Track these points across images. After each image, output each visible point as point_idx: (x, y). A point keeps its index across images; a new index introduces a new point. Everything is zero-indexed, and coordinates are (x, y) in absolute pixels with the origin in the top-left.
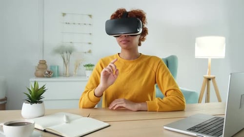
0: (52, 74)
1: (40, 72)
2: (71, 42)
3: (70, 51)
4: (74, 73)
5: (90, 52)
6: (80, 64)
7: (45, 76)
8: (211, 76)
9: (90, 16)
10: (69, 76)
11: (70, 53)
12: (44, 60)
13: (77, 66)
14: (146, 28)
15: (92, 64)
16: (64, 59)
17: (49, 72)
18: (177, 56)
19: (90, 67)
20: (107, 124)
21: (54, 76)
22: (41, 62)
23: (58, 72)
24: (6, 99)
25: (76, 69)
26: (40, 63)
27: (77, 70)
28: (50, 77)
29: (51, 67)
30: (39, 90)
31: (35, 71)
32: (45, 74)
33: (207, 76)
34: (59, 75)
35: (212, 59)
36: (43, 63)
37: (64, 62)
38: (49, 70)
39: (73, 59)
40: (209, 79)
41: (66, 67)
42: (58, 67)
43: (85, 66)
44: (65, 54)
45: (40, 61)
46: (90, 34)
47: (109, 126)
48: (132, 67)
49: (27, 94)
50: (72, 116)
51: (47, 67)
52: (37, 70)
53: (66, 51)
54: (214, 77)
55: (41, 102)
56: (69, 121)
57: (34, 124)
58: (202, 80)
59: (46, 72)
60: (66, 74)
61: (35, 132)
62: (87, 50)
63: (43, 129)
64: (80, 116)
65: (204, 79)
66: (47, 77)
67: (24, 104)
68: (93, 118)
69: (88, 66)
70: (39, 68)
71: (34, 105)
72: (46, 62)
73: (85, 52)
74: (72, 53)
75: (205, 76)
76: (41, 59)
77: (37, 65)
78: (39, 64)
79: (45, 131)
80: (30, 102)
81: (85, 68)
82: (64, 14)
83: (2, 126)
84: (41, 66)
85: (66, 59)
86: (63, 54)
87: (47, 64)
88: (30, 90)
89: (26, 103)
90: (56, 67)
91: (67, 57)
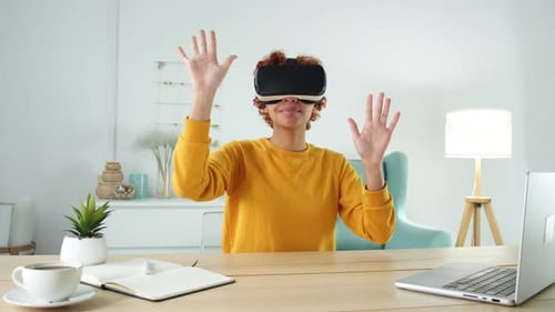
0: (134, 192)
1: (106, 189)
2: (176, 125)
3: (172, 143)
7: (117, 195)
8: (482, 198)
10: (170, 197)
12: (118, 161)
16: (159, 160)
17: (127, 189)
18: (406, 153)
21: (136, 197)
22: (110, 166)
23: (146, 187)
24: (32, 245)
26: (108, 169)
28: (127, 199)
29: (131, 176)
30: (95, 212)
31: (96, 185)
32: (118, 192)
33: (474, 197)
34: (148, 196)
35: (484, 161)
36: (114, 168)
37: (160, 166)
38: (127, 184)
40: (478, 205)
41: (164, 179)
42: (146, 176)
44: (162, 150)
45: (109, 163)
46: (217, 106)
47: (233, 282)
49: (72, 220)
51: (122, 178)
52: (100, 185)
53: (163, 144)
54: (490, 201)
55: (100, 236)
56: (152, 270)
57: (81, 268)
58: (462, 207)
59: (121, 188)
60: (163, 193)
64: (175, 264)
65: (468, 205)
66: (122, 199)
67: (66, 239)
70: (104, 179)
71: (86, 240)
72: (120, 167)
75: (468, 198)
76: (111, 161)
77: (101, 173)
78: (104, 169)
79: (103, 287)
80: (77, 234)
82: (161, 64)
83: (20, 272)
84: (109, 176)
85: (163, 160)
86: (157, 148)
87: (122, 170)
88: (78, 211)
89: (69, 236)
90: (142, 178)
91: (166, 157)
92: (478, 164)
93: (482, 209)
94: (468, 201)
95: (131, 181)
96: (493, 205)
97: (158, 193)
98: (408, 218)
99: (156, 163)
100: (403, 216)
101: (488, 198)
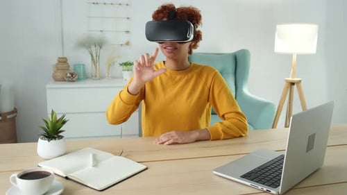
0: (77, 77)
1: (60, 75)
2: (101, 31)
3: (100, 44)
4: (107, 75)
5: (128, 44)
6: (114, 63)
7: (66, 79)
8: (296, 79)
10: (99, 79)
11: (101, 47)
12: (65, 56)
13: (110, 65)
14: (199, 31)
15: (131, 61)
16: (92, 55)
17: (72, 75)
18: (250, 51)
19: (128, 66)
20: (143, 167)
21: (79, 79)
22: (60, 60)
23: (84, 72)
24: (15, 111)
25: (109, 69)
26: (59, 62)
28: (73, 81)
29: (75, 66)
30: (57, 121)
31: (53, 72)
32: (67, 77)
33: (290, 79)
34: (86, 77)
35: (299, 56)
36: (63, 61)
37: (93, 59)
38: (72, 71)
39: (104, 54)
40: (293, 84)
41: (96, 68)
42: (84, 65)
43: (121, 65)
44: (93, 48)
45: (59, 58)
46: (128, 18)
47: (147, 169)
49: (44, 128)
50: (101, 154)
51: (69, 66)
52: (55, 72)
53: (94, 44)
54: (300, 81)
55: (61, 137)
56: (96, 162)
58: (283, 85)
59: (68, 75)
60: (96, 76)
62: (124, 42)
63: (65, 176)
64: (110, 154)
65: (285, 83)
66: (69, 81)
67: (40, 139)
68: (126, 157)
69: (126, 64)
70: (57, 69)
71: (53, 142)
72: (67, 60)
73: (122, 45)
74: (104, 47)
75: (288, 79)
76: (61, 57)
78: (57, 62)
79: (67, 178)
80: (47, 137)
81: (121, 68)
83: (15, 179)
84: (61, 66)
85: (94, 55)
86: (90, 48)
87: (68, 62)
89: (42, 139)
90: (82, 66)
91: (96, 53)
92: (295, 57)
93: (295, 86)
94: (287, 81)
95: (74, 69)
96: (302, 84)
97: (92, 76)
98: (249, 91)
99: (90, 57)
100: (246, 90)
101: (299, 79)
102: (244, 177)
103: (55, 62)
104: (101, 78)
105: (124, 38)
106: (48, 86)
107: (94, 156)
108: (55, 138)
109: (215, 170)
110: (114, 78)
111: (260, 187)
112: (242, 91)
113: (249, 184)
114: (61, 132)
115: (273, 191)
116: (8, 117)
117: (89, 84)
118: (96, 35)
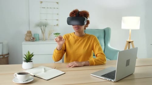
1: (28, 38)
2: (46, 20)
3: (45, 25)
4: (48, 38)
5: (57, 25)
7: (31, 40)
8: (131, 40)
9: (57, 3)
11: (46, 27)
12: (30, 30)
15: (59, 33)
16: (42, 30)
17: (33, 38)
19: (58, 35)
20: (64, 73)
21: (36, 40)
23: (38, 37)
24: (8, 54)
27: (50, 37)
28: (34, 41)
29: (34, 34)
30: (30, 55)
32: (31, 39)
33: (129, 40)
34: (39, 40)
36: (29, 32)
37: (42, 31)
38: (33, 37)
39: (47, 29)
40: (130, 42)
41: (44, 35)
42: (38, 34)
43: (54, 34)
44: (42, 27)
46: (58, 14)
48: (81, 40)
50: (47, 68)
51: (32, 35)
52: (26, 37)
53: (43, 25)
54: (133, 41)
55: (32, 61)
56: (45, 71)
57: (30, 73)
58: (125, 43)
59: (32, 38)
60: (43, 39)
61: (31, 77)
62: (56, 24)
63: (33, 75)
64: (50, 68)
65: (126, 42)
66: (32, 41)
67: (23, 62)
68: (57, 69)
69: (56, 34)
71: (28, 63)
72: (31, 32)
73: (55, 26)
74: (47, 26)
75: (127, 40)
76: (29, 30)
79: (34, 76)
80: (26, 61)
82: (41, 2)
83: (16, 75)
84: (28, 35)
87: (32, 33)
88: (26, 55)
89: (24, 62)
90: (37, 35)
91: (44, 29)
92: (130, 31)
93: (131, 43)
94: (127, 41)
95: (34, 36)
97: (42, 39)
98: (111, 45)
100: (109, 45)
101: (133, 40)
102: (102, 76)
103: (26, 33)
104: (46, 40)
105: (56, 23)
106: (23, 43)
107: (45, 69)
108: (29, 62)
109: (91, 74)
110: (51, 40)
111: (108, 79)
112: (107, 45)
113: (104, 78)
114: (31, 59)
115: (113, 81)
116: (6, 56)
117: (40, 42)
118: (44, 21)
